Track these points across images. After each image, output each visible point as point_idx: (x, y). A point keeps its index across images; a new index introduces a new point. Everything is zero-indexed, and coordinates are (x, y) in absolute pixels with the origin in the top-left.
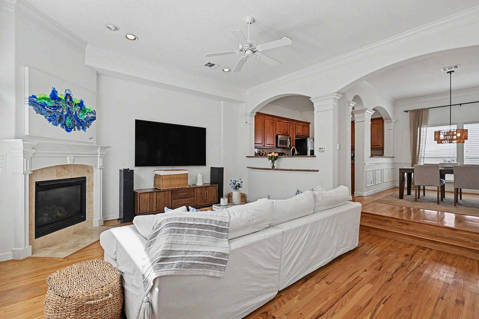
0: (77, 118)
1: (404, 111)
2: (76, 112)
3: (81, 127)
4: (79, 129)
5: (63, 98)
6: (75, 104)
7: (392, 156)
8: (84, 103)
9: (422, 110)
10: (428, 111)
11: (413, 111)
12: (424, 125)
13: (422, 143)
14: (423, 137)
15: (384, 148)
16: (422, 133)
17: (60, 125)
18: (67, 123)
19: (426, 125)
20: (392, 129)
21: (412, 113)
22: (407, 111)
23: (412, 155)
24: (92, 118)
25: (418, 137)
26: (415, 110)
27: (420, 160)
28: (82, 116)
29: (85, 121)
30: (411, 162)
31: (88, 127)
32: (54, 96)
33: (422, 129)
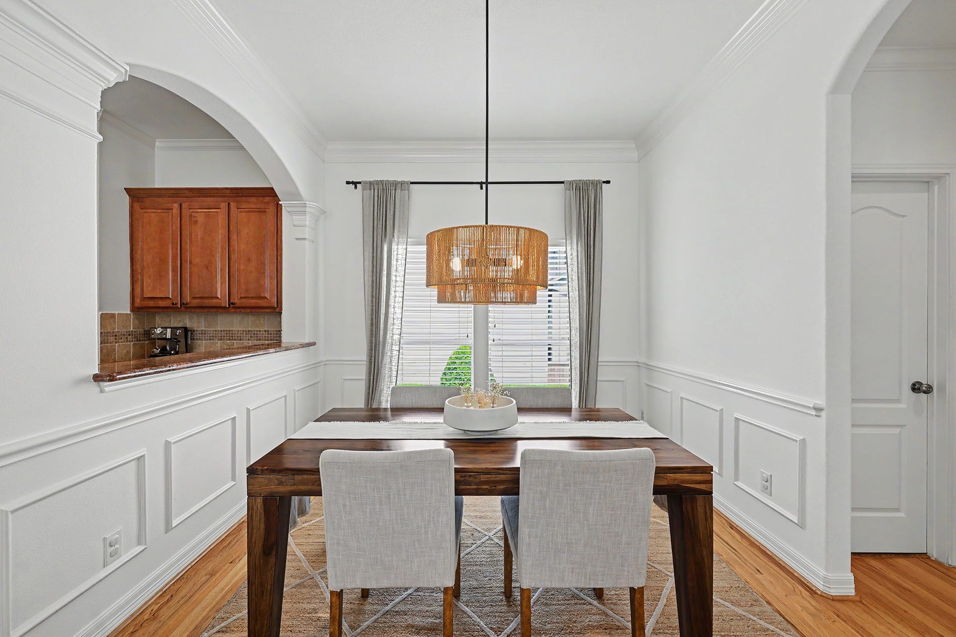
1: (348, 183)
7: (307, 341)
9: (396, 184)
10: (408, 190)
11: (371, 184)
12: (398, 238)
13: (395, 297)
14: (396, 276)
15: (281, 309)
16: (394, 262)
19: (405, 236)
20: (307, 236)
21: (368, 191)
22: (355, 184)
23: (369, 333)
25: (385, 273)
26: (377, 182)
27: (389, 354)
30: (365, 359)
33: (394, 247)
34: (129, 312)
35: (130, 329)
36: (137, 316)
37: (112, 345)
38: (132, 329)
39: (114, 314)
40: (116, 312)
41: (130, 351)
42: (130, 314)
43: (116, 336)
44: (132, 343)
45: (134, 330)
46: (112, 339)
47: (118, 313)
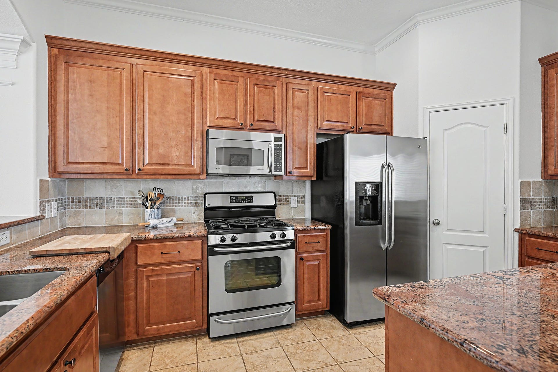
34: (541, 180)
35: (542, 196)
36: (547, 184)
37: (528, 212)
38: (543, 197)
39: (530, 182)
40: (531, 180)
41: (542, 218)
42: (542, 182)
43: (531, 202)
44: (543, 210)
45: (545, 198)
46: (528, 205)
47: (533, 181)
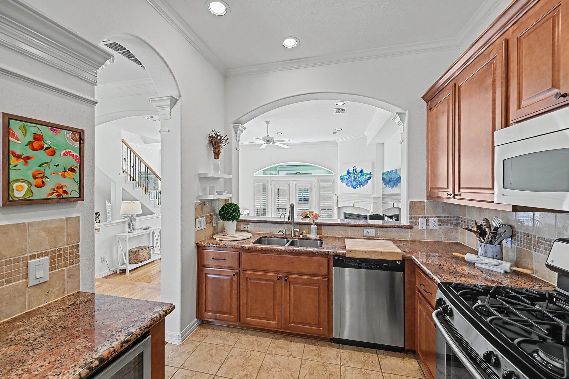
0: (359, 180)
2: (358, 178)
3: (361, 185)
4: (360, 186)
5: (352, 172)
6: (358, 173)
8: (363, 171)
17: (350, 186)
18: (354, 184)
24: (369, 178)
28: (362, 179)
29: (364, 181)
31: (366, 184)
32: (348, 173)
